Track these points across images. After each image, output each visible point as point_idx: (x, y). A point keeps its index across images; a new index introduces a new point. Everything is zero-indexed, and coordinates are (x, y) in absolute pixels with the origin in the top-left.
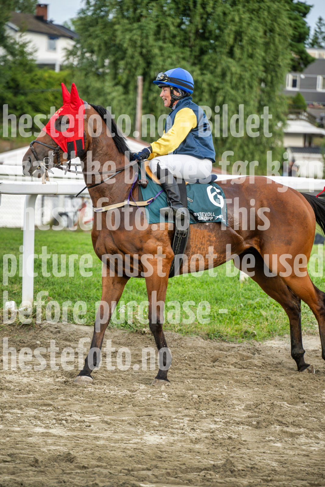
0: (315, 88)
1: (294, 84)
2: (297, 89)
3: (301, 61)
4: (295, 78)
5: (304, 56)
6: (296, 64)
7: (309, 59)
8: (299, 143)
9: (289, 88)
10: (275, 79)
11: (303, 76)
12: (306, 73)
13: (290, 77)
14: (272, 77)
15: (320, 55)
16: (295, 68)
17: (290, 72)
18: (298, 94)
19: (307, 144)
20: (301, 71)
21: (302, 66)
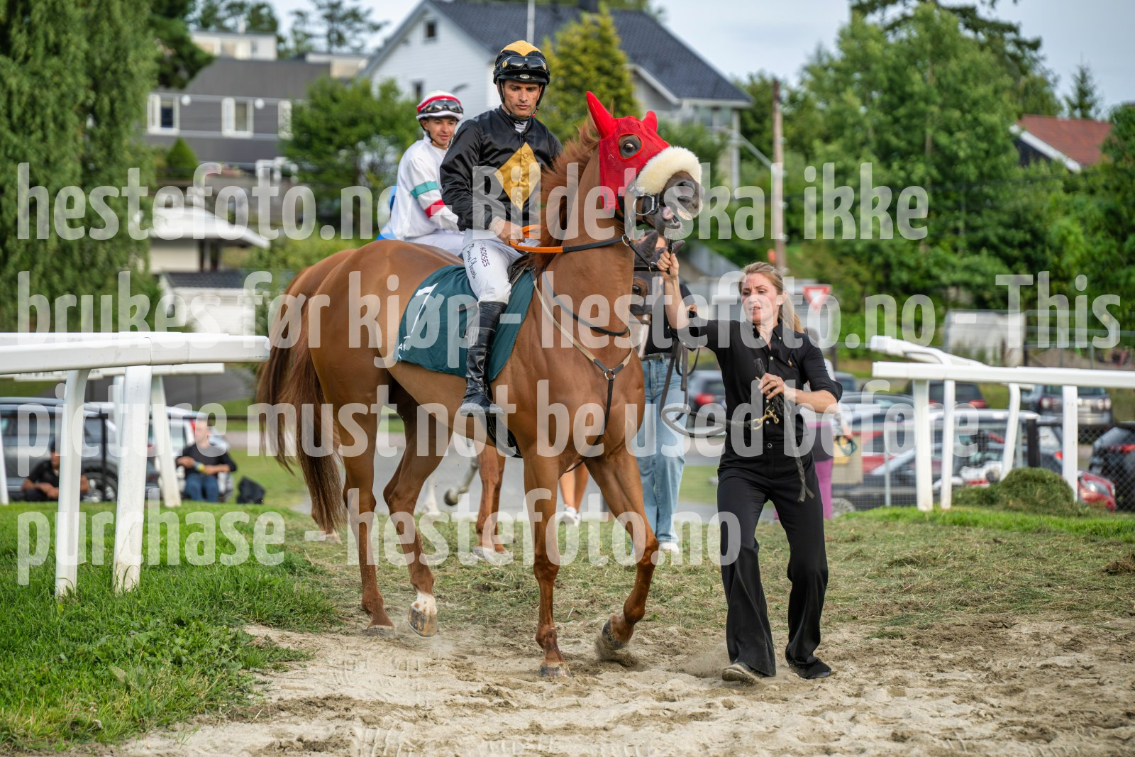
0: (219, 128)
1: (167, 118)
2: (174, 131)
3: (180, 63)
4: (167, 104)
5: (185, 51)
6: (168, 69)
7: (198, 57)
8: (189, 262)
9: (155, 128)
10: (117, 105)
11: (186, 100)
12: (194, 92)
13: (155, 102)
14: (112, 102)
15: (223, 47)
16: (166, 80)
17: (155, 89)
18: (179, 143)
19: (208, 265)
20: (182, 86)
21: (183, 74)
